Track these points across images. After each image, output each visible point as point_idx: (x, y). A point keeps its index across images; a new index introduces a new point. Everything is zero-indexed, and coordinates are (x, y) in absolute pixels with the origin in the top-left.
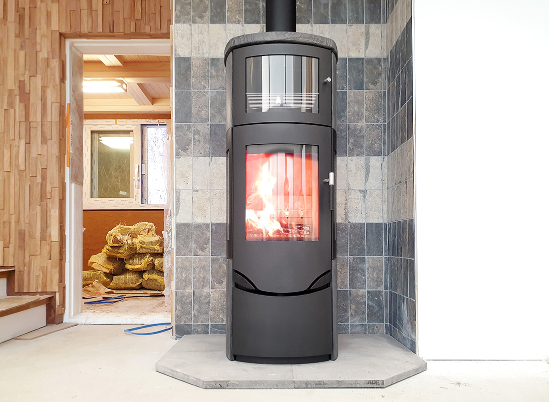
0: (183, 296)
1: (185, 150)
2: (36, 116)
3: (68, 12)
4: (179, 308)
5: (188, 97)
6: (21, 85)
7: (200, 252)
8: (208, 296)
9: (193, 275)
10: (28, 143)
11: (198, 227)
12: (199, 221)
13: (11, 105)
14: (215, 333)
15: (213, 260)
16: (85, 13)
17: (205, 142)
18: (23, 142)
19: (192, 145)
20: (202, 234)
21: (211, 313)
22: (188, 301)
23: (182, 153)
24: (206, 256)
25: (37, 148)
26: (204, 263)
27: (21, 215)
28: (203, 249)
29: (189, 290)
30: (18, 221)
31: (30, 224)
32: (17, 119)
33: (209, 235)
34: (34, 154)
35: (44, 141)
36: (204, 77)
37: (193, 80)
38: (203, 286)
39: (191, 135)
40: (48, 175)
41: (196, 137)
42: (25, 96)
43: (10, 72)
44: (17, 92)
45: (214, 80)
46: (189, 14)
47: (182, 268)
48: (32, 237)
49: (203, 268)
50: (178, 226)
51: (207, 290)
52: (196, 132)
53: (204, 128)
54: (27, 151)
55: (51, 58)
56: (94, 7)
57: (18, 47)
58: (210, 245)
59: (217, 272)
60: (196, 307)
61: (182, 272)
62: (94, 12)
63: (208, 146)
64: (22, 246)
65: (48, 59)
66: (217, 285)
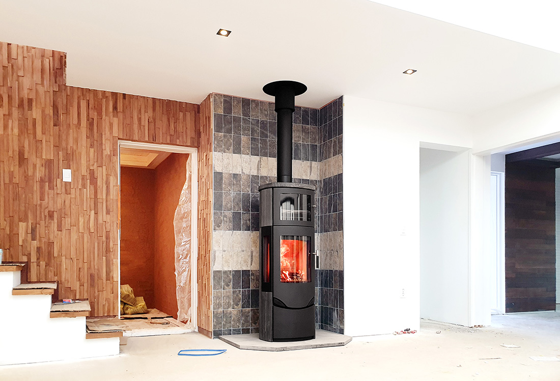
0: (217, 314)
1: (219, 226)
2: (102, 195)
3: (125, 125)
4: (215, 320)
5: (221, 195)
6: (92, 173)
7: (226, 287)
8: (230, 313)
9: (223, 301)
10: (96, 213)
11: (225, 272)
12: (226, 269)
13: (84, 186)
14: (234, 334)
15: (233, 292)
16: (136, 126)
17: (230, 222)
18: (93, 212)
19: (223, 224)
20: (228, 276)
21: (232, 323)
22: (220, 316)
23: (217, 228)
24: (230, 289)
25: (102, 217)
26: (228, 294)
27: (92, 263)
28: (228, 285)
29: (221, 310)
30: (89, 268)
31: (98, 270)
32: (88, 196)
33: (231, 277)
34: (100, 221)
35: (108, 212)
36: (230, 184)
37: (223, 186)
38: (228, 307)
39: (222, 218)
40: (111, 236)
41: (225, 219)
42: (93, 180)
43: (84, 162)
44: (88, 177)
45: (235, 186)
46: (222, 147)
47: (217, 297)
48: (100, 278)
49: (228, 296)
50: (215, 272)
51: (230, 309)
52: (225, 216)
53: (229, 214)
54: (96, 219)
55: (112, 154)
56: (143, 123)
57: (89, 146)
58: (232, 283)
59: (236, 298)
60: (224, 320)
61: (217, 299)
62: (142, 127)
63: (231, 225)
64: (92, 285)
65: (110, 156)
66: (235, 307)
